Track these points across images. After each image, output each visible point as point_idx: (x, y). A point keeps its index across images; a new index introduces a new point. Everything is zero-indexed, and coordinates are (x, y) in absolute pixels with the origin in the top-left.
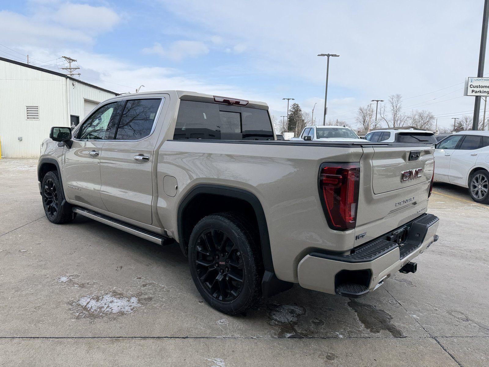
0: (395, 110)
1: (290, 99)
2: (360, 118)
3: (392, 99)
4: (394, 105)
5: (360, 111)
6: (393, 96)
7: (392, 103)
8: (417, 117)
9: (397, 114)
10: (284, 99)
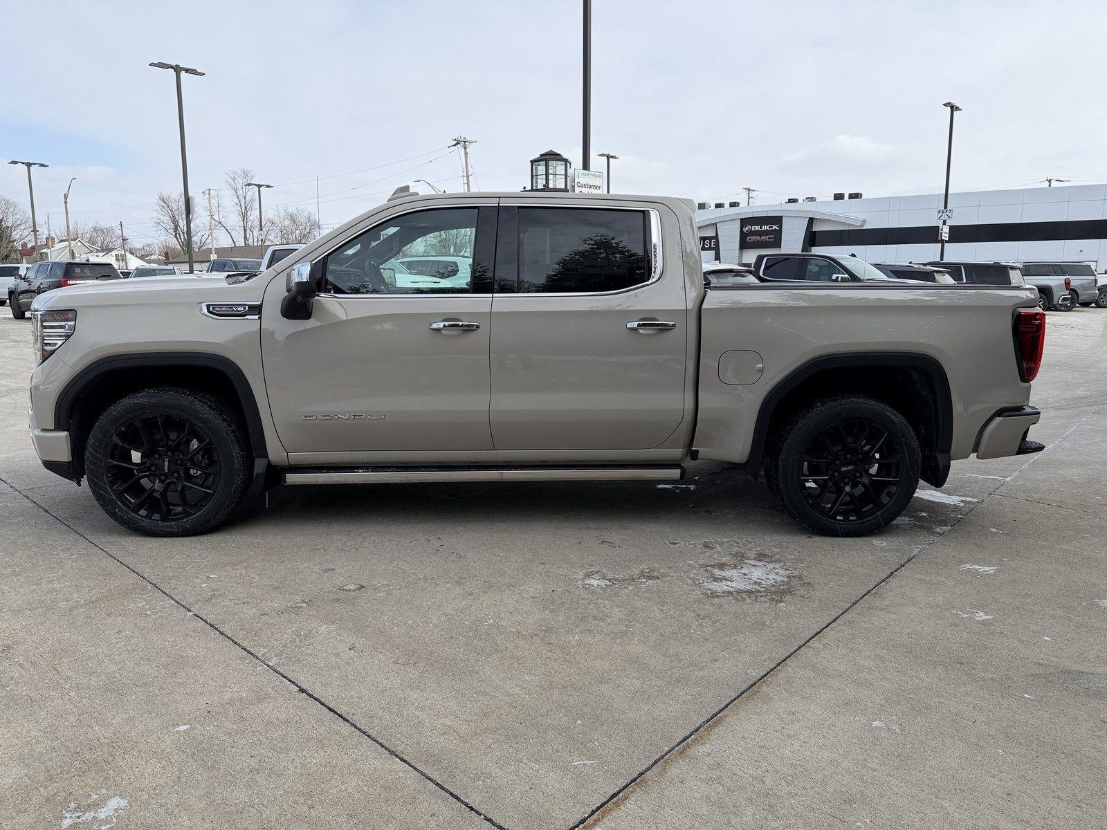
0: (243, 206)
1: (34, 164)
2: (166, 221)
3: (234, 179)
4: (240, 192)
5: (163, 204)
6: (235, 173)
7: (236, 190)
8: (287, 223)
9: (248, 215)
10: (15, 163)
